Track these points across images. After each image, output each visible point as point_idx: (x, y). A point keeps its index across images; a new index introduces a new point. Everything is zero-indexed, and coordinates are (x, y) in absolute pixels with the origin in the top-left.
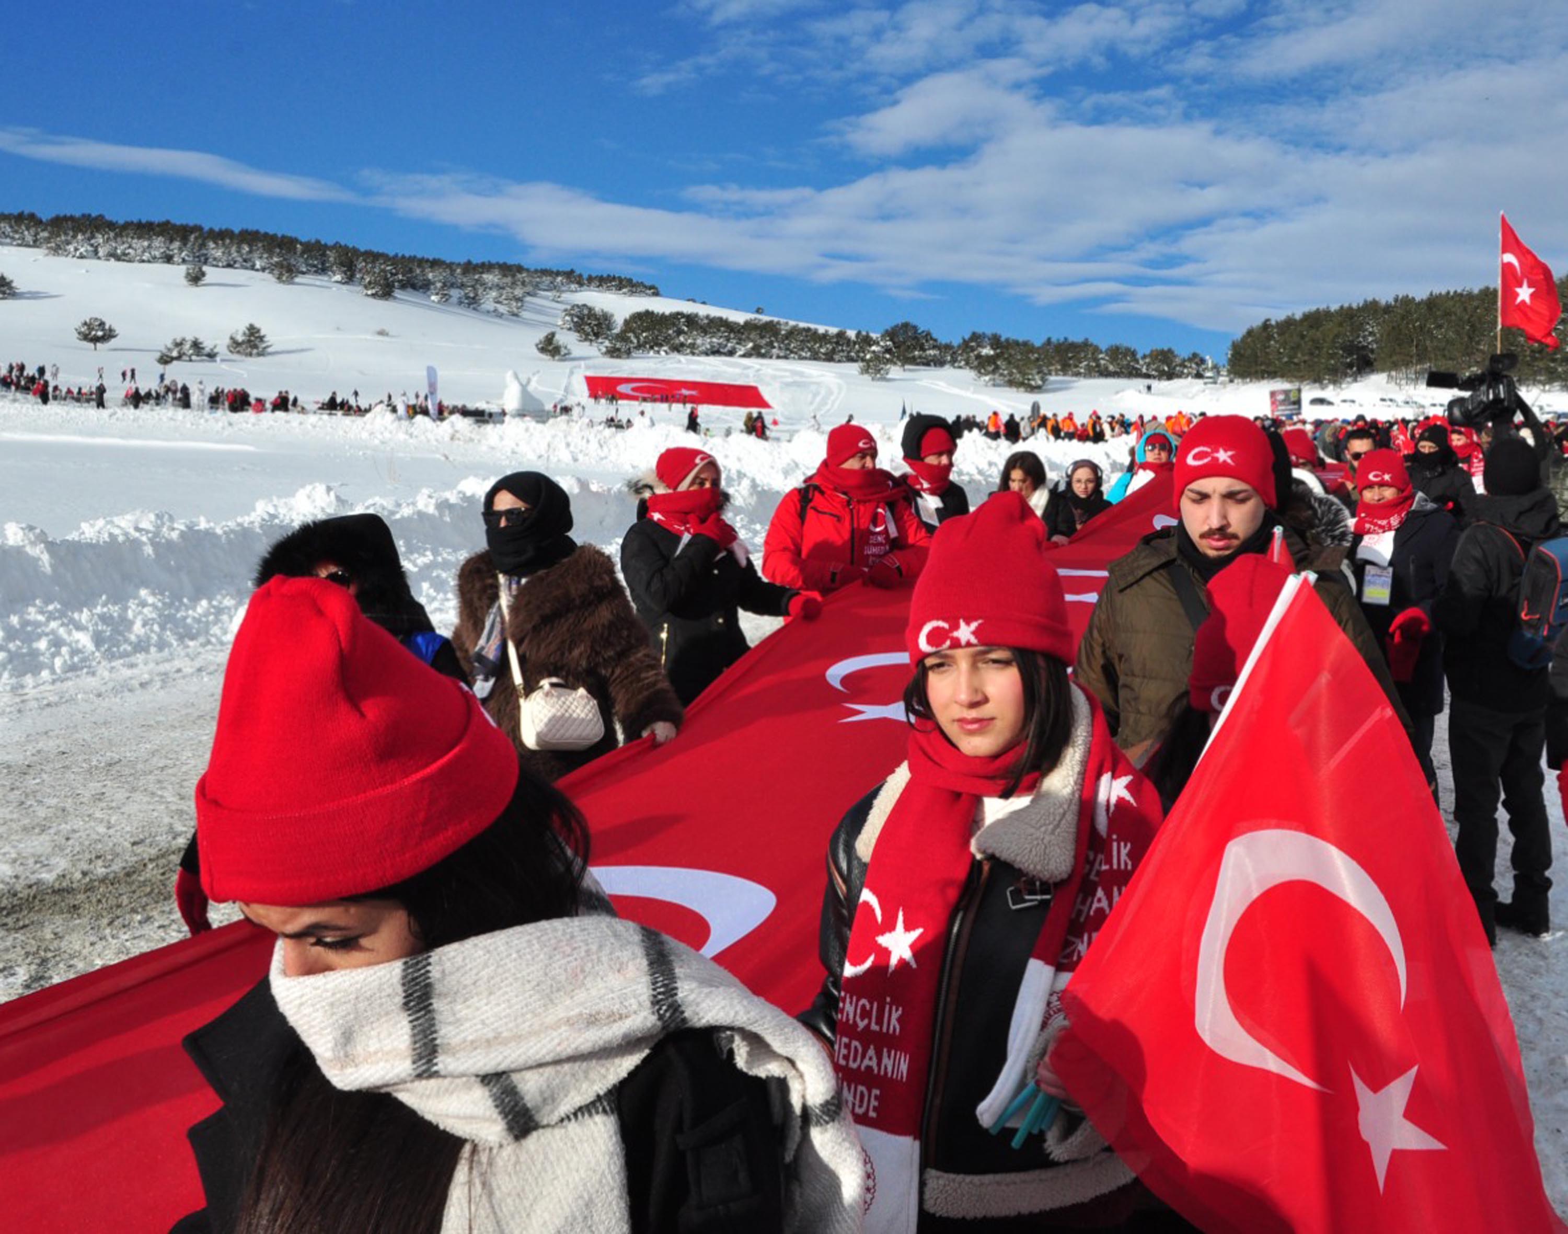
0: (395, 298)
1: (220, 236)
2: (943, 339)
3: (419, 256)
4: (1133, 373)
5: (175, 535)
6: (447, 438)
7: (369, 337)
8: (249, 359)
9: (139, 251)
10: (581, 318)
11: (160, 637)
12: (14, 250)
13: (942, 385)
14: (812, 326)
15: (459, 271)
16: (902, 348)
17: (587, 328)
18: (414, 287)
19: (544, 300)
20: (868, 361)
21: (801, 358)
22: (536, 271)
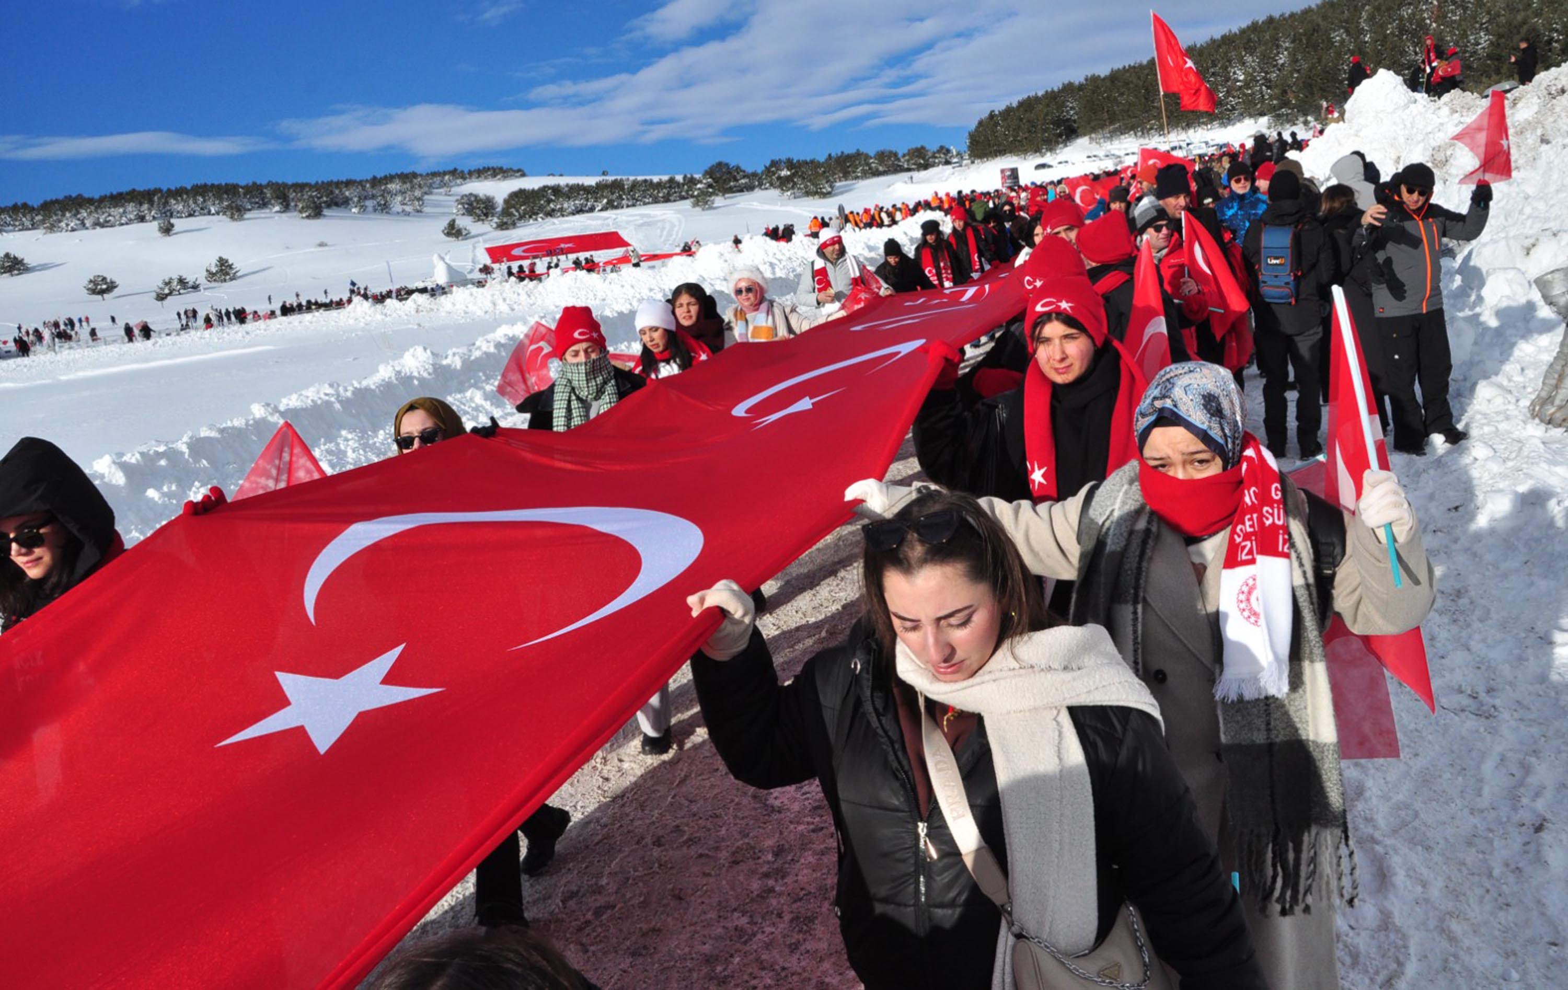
0: (325, 216)
1: (178, 193)
2: (749, 170)
3: (335, 180)
4: (897, 169)
5: (349, 394)
6: (413, 312)
7: (313, 250)
8: (224, 284)
9: (117, 217)
10: (470, 204)
11: (365, 457)
12: (18, 235)
13: (756, 205)
14: (648, 178)
15: (368, 185)
16: (721, 182)
17: (477, 211)
18: (337, 205)
19: (438, 195)
20: (696, 197)
21: (645, 204)
22: (428, 175)
